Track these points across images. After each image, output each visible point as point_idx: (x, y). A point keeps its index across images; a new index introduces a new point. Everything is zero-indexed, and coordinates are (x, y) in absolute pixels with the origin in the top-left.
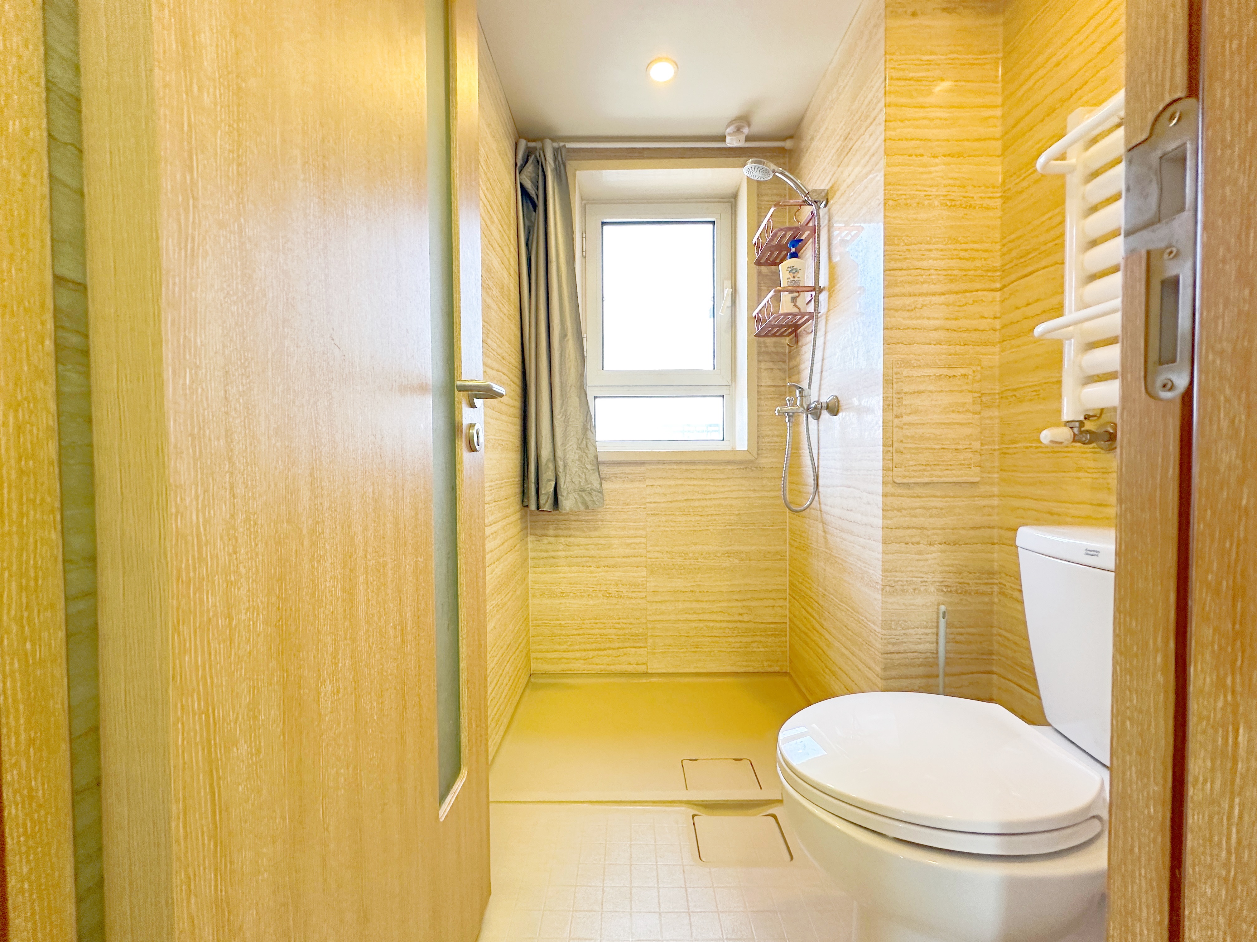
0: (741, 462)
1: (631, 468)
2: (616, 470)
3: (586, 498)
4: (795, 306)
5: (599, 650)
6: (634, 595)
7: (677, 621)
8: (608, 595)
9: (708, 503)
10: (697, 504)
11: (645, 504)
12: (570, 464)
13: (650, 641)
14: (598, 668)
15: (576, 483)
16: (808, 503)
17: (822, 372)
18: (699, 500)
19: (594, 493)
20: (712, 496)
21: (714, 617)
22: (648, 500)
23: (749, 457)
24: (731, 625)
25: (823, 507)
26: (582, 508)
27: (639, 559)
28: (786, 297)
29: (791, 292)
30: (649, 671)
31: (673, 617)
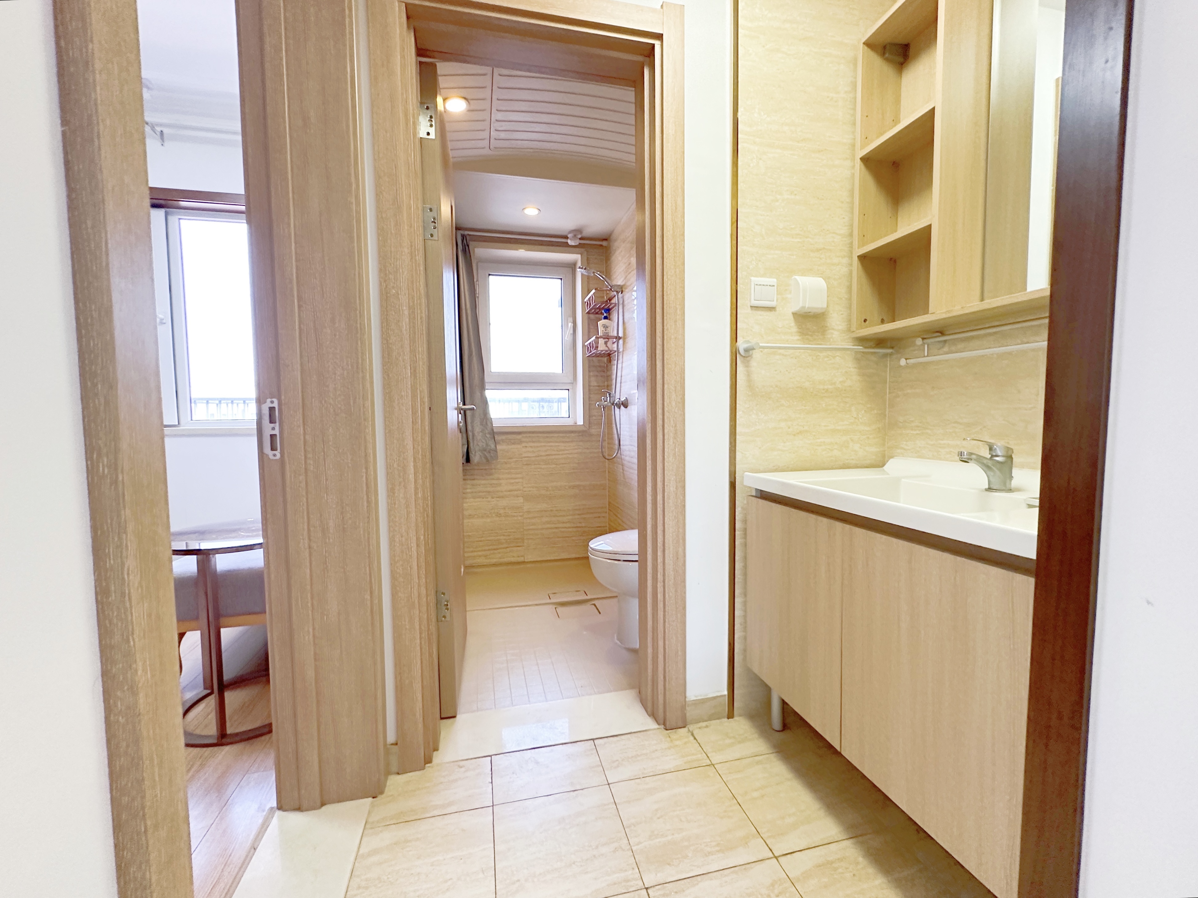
0: (579, 432)
1: (514, 436)
2: (504, 437)
3: (487, 454)
4: (607, 346)
5: (495, 549)
6: (515, 514)
7: (542, 529)
8: (499, 515)
9: (560, 457)
10: (553, 457)
11: (522, 458)
12: (476, 434)
13: (526, 541)
14: (494, 561)
15: (480, 446)
16: (615, 454)
17: (621, 383)
18: (555, 455)
19: (492, 452)
20: (563, 452)
21: (565, 525)
22: (523, 456)
23: (584, 429)
24: (574, 530)
25: (622, 456)
26: (484, 461)
27: (519, 492)
28: (601, 341)
29: (604, 338)
30: (526, 560)
31: (540, 527)
